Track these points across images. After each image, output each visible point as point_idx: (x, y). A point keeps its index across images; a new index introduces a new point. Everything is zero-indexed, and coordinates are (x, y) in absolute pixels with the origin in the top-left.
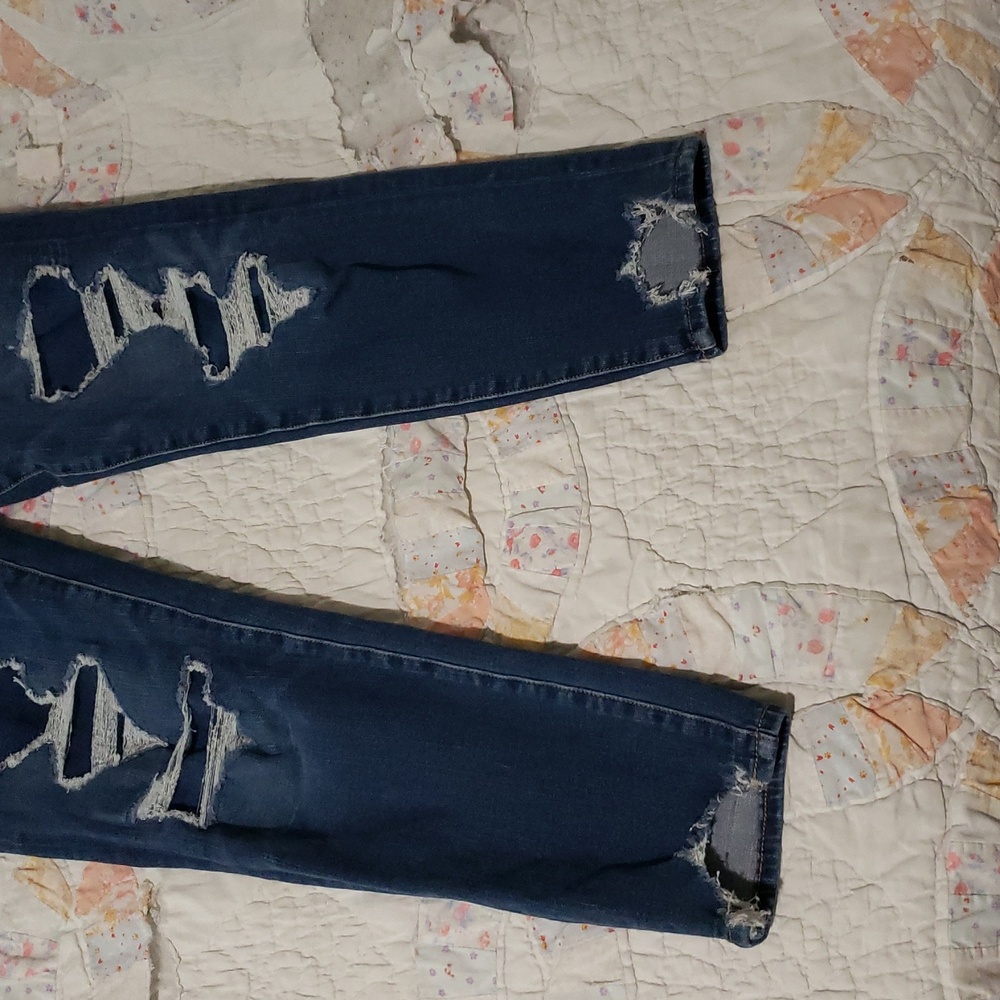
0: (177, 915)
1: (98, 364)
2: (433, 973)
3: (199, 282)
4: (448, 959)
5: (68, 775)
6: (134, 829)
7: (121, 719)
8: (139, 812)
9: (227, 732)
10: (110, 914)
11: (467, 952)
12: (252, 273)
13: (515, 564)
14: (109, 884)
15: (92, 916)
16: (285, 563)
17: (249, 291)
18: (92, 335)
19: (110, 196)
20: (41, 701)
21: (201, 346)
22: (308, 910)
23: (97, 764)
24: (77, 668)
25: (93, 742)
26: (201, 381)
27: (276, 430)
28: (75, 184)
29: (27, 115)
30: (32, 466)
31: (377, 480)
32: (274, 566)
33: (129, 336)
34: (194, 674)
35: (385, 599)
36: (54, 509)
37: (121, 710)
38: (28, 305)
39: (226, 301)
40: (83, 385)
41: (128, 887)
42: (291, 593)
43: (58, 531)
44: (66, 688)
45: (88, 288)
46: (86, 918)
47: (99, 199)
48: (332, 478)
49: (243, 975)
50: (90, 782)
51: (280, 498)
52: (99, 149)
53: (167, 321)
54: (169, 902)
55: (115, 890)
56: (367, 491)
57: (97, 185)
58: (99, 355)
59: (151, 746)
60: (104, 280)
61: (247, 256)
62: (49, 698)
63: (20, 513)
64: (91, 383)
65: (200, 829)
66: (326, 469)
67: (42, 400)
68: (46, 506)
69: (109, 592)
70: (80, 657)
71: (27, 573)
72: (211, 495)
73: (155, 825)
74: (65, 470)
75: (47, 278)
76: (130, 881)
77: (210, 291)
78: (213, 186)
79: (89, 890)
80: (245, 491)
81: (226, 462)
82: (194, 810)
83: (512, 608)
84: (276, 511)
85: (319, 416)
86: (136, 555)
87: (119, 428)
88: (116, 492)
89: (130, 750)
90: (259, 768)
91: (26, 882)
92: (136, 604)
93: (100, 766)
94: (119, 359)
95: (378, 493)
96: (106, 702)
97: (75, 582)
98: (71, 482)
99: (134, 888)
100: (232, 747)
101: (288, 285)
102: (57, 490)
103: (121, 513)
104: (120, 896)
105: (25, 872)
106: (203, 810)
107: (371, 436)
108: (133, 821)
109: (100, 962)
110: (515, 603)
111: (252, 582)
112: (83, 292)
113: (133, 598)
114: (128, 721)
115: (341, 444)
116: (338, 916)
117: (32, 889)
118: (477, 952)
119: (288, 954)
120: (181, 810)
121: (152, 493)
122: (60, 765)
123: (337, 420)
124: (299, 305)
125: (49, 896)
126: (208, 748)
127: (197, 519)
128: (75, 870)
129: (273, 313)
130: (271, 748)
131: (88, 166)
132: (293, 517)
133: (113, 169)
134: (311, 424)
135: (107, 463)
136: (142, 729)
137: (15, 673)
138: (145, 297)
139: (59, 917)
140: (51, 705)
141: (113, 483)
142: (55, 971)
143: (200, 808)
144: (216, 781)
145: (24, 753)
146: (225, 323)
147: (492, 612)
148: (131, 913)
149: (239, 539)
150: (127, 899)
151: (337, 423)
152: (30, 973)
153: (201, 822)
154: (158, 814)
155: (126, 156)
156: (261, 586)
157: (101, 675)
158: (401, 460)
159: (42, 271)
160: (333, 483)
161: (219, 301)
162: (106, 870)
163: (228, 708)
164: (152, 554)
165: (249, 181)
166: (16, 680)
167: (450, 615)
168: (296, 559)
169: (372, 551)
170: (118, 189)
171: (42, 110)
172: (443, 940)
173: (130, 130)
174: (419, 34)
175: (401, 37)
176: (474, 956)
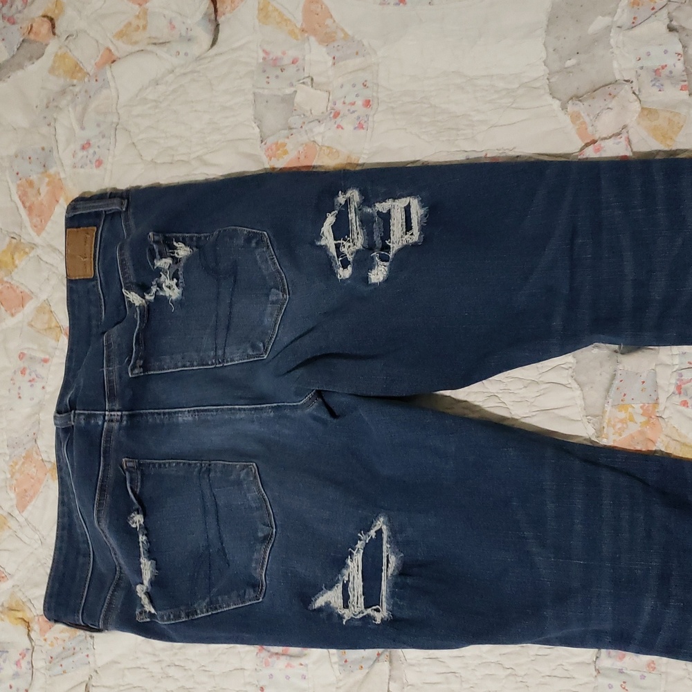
2: (610, 687)
4: (623, 678)
11: (637, 674)
13: (685, 404)
28: (339, 114)
29: (304, 59)
47: (356, 127)
49: (456, 676)
57: (355, 115)
83: (680, 435)
109: (346, 661)
110: (683, 432)
118: (645, 674)
119: (493, 665)
131: (347, 101)
133: (367, 103)
142: (306, 665)
147: (663, 437)
152: (288, 665)
155: (375, 94)
167: (631, 435)
168: (502, 386)
169: (564, 385)
170: (371, 119)
171: (316, 56)
172: (619, 665)
173: (377, 75)
174: (633, 23)
175: (619, 24)
176: (643, 677)
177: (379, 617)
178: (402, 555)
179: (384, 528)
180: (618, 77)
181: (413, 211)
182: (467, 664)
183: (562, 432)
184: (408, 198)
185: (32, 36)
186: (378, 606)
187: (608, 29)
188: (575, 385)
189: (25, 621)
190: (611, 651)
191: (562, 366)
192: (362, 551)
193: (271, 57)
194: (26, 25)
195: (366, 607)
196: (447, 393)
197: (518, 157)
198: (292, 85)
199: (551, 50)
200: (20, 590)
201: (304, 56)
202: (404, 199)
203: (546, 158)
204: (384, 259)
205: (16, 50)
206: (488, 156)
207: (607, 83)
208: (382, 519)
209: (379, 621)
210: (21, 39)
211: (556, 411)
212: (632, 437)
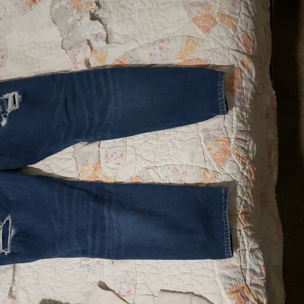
2: (84, 271)
4: (88, 267)
11: (93, 266)
13: (107, 162)
16: (47, 163)
35: (73, 172)
49: (37, 272)
83: (106, 174)
110: (106, 172)
118: (96, 265)
119: (48, 267)
133: (2, 57)
147: (101, 175)
155: (6, 53)
167: (89, 176)
168: (50, 161)
169: (70, 159)
170: (4, 63)
172: (87, 263)
173: (6, 46)
174: (81, 18)
175: (77, 19)
176: (95, 267)
177: (6, 253)
178: (16, 229)
179: (10, 220)
181: (16, 97)
182: (40, 267)
183: (68, 177)
184: (14, 92)
186: (6, 249)
188: (73, 159)
190: (85, 258)
192: (2, 229)
195: (3, 249)
196: (32, 166)
197: (53, 73)
202: (12, 93)
203: (63, 72)
204: (5, 116)
206: (43, 73)
208: (9, 216)
209: (6, 254)
211: (66, 169)
212: (90, 176)
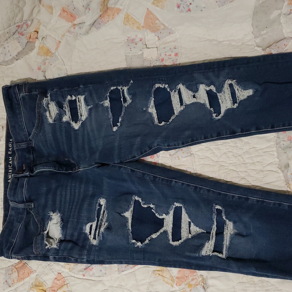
0: (213, 286)
1: (174, 114)
3: (211, 88)
5: (173, 241)
6: (201, 258)
7: (190, 223)
8: (202, 253)
9: (230, 228)
10: (190, 285)
12: (231, 86)
14: (188, 276)
15: (183, 286)
16: (243, 175)
17: (230, 91)
18: (173, 105)
19: (176, 63)
20: (161, 217)
21: (211, 108)
22: (260, 285)
23: (183, 237)
24: (174, 207)
25: (182, 230)
26: (212, 119)
27: (240, 134)
28: (163, 59)
29: (145, 39)
30: (156, 145)
31: (275, 149)
32: (240, 176)
33: (185, 105)
34: (217, 209)
35: (281, 187)
36: (160, 158)
37: (190, 220)
38: (153, 96)
39: (220, 94)
40: (171, 120)
41: (195, 277)
42: (246, 185)
43: (162, 164)
44: (169, 213)
45: (173, 91)
46: (180, 287)
47: (172, 64)
48: (257, 149)
50: (182, 243)
51: (240, 155)
52: (170, 49)
53: (199, 101)
54: (210, 282)
55: (191, 278)
56: (272, 153)
57: (172, 59)
58: (175, 112)
59: (200, 232)
60: (178, 88)
61: (229, 80)
62: (164, 216)
63: (149, 159)
64: (173, 119)
65: (223, 259)
66: (255, 146)
67: (158, 125)
68: (158, 157)
69: (187, 183)
70: (175, 203)
71: (157, 177)
72: (215, 154)
73: (209, 257)
74: (168, 146)
75: (159, 88)
76: (196, 275)
77: (215, 91)
78: (210, 60)
79: (180, 278)
80: (227, 153)
81: (219, 144)
82: (221, 252)
84: (238, 159)
85: (255, 129)
86: (190, 172)
87: (187, 133)
88: (183, 153)
89: (193, 233)
90: (242, 240)
91: (158, 275)
92: (196, 187)
93: (184, 238)
94: (181, 112)
95: (275, 153)
96: (185, 218)
97: (175, 180)
98: (167, 150)
99: (197, 277)
100: (232, 233)
101: (245, 88)
102: (161, 152)
103: (185, 159)
104: (193, 280)
105: (157, 272)
106: (224, 252)
107: (272, 136)
108: (201, 256)
111: (232, 181)
112: (172, 92)
113: (195, 185)
114: (192, 224)
115: (261, 138)
116: (272, 287)
117: (160, 277)
120: (217, 253)
121: (194, 153)
122: (170, 237)
123: (262, 130)
124: (248, 95)
125: (166, 280)
126: (224, 233)
127: (210, 161)
128: (175, 271)
129: (238, 97)
130: (245, 233)
131: (167, 54)
132: (245, 161)
133: (176, 55)
134: (252, 132)
135: (183, 144)
136: (197, 226)
137: (152, 208)
138: (191, 93)
139: (170, 286)
140: (164, 218)
141: (182, 150)
143: (223, 252)
144: (228, 243)
145: (158, 234)
146: (220, 101)
148: (197, 285)
149: (226, 168)
150: (195, 280)
151: (262, 131)
153: (224, 256)
154: (209, 254)
155: (179, 51)
156: (236, 182)
157: (183, 209)
158: (284, 143)
159: (157, 86)
160: (258, 150)
161: (218, 94)
162: (186, 272)
163: (230, 220)
164: (195, 172)
165: (222, 58)
166: (153, 210)
168: (247, 174)
169: (275, 172)
170: (178, 61)
171: (150, 37)
174: (290, 12)
175: (284, 13)
180: (286, 36)
185: (31, 40)
187: (280, 15)
188: (280, 171)
189: (44, 290)
191: (273, 163)
193: (130, 39)
194: (28, 35)
198: (141, 50)
199: (255, 27)
200: (40, 277)
201: (145, 37)
205: (24, 46)
207: (281, 39)
210: (26, 42)
211: (272, 183)
